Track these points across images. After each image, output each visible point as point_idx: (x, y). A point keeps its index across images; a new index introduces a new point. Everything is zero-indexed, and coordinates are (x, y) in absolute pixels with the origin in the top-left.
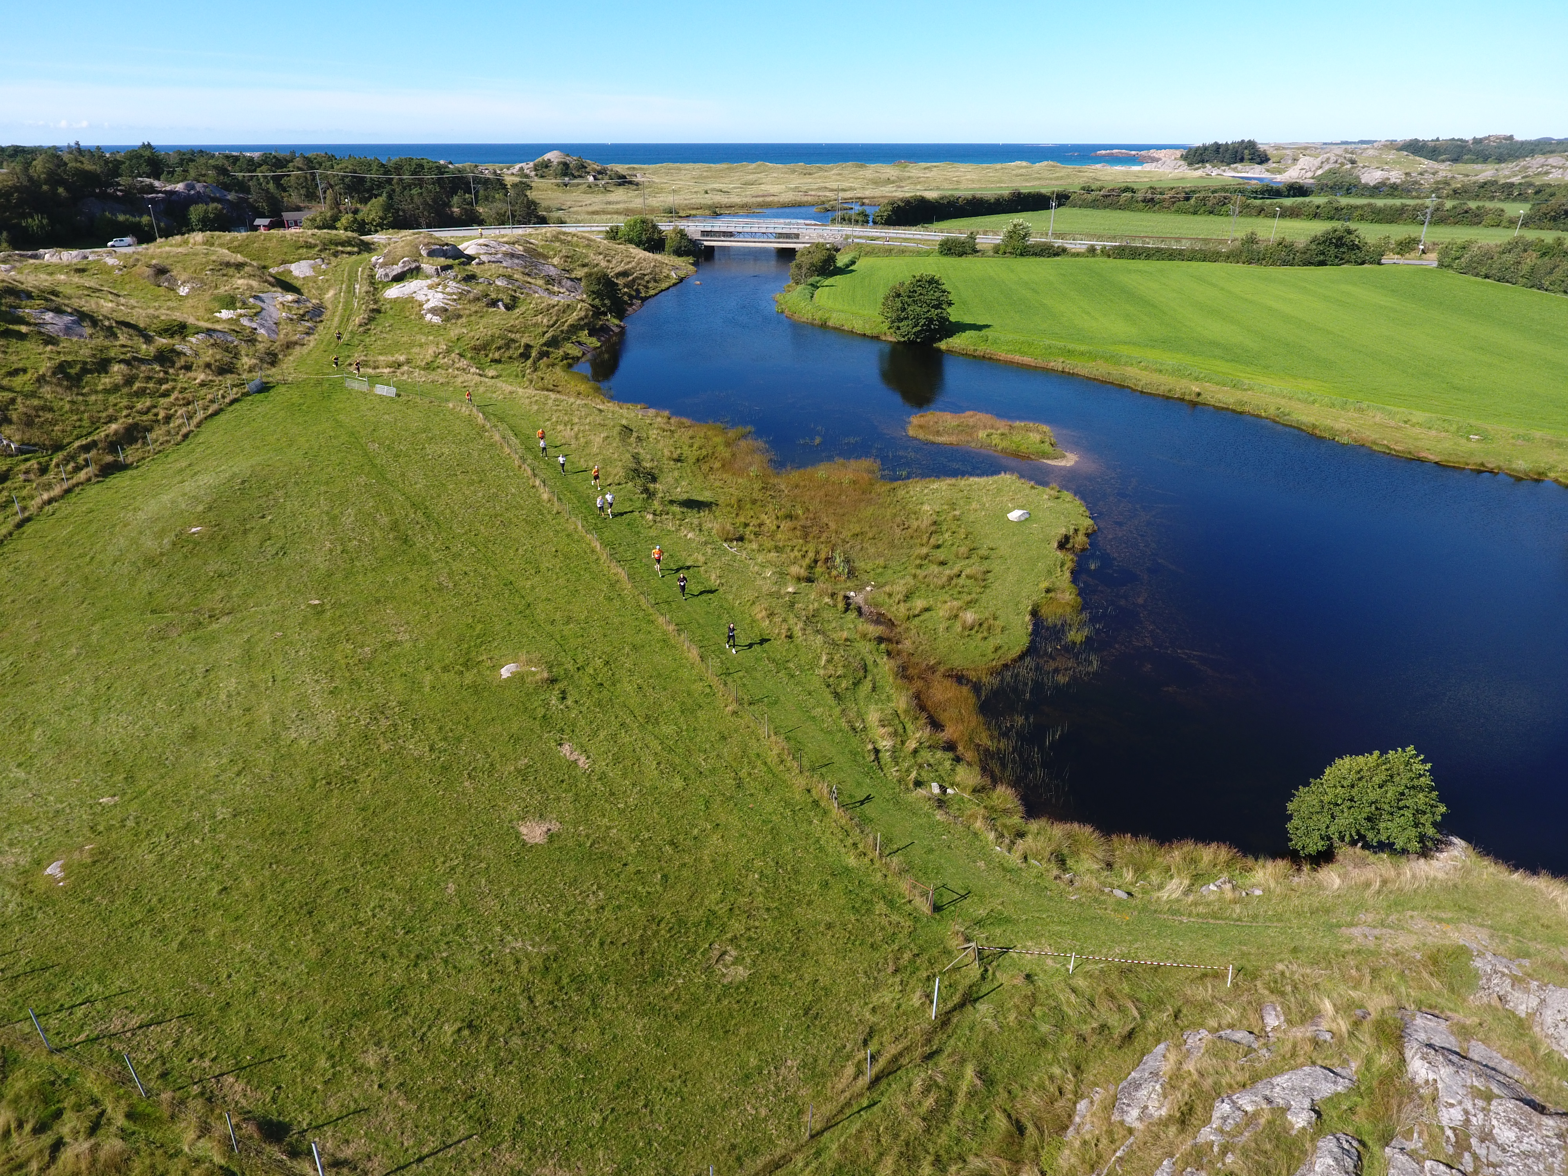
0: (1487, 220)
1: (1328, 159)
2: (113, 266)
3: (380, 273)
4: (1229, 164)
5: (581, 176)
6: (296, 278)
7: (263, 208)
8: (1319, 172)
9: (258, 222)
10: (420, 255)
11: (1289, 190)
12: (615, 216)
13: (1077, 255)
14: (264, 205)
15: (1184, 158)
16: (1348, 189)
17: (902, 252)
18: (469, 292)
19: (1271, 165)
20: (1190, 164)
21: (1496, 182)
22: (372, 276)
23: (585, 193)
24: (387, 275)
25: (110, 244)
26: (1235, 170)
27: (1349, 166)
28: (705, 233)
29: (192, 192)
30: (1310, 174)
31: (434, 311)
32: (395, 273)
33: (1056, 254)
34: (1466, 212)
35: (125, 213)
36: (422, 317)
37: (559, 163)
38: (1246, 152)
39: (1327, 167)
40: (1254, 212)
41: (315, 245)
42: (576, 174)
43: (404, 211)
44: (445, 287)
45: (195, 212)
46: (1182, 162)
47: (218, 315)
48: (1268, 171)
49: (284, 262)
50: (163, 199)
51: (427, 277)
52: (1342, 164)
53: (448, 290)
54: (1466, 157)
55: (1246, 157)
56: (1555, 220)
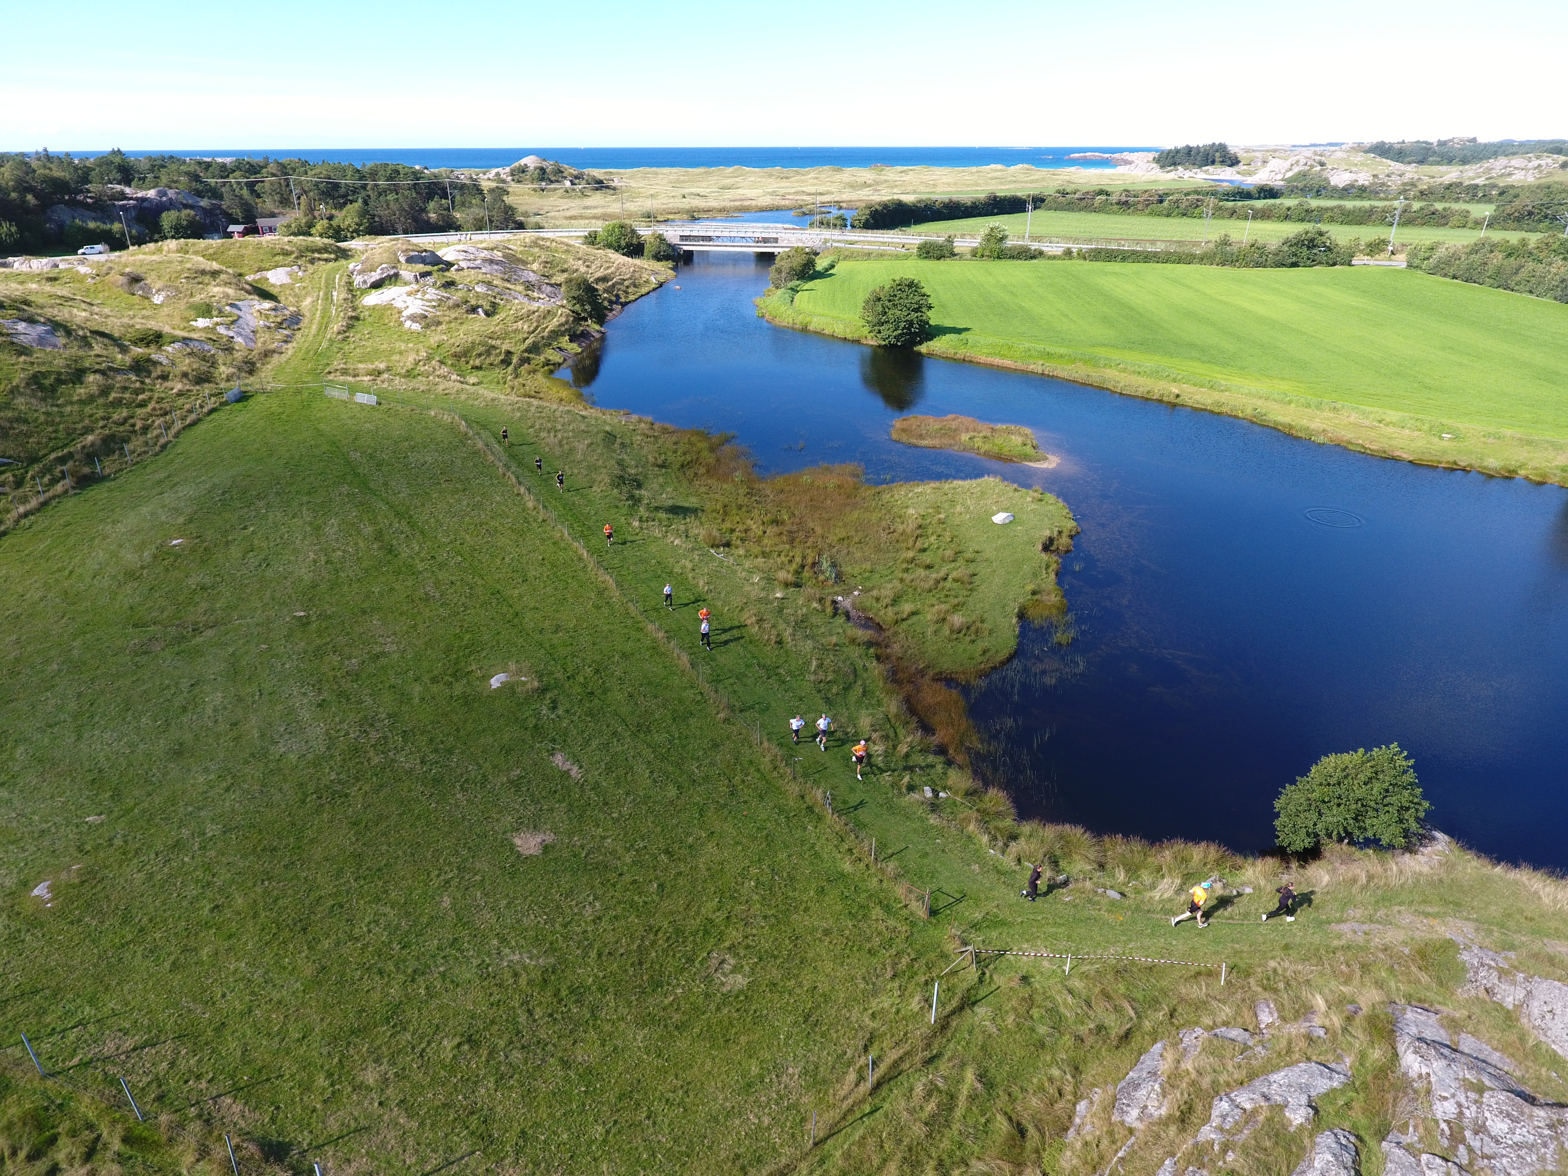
0: (1454, 221)
1: (1297, 162)
2: (85, 275)
3: (358, 280)
4: (1200, 167)
5: (557, 181)
6: (273, 285)
7: (237, 214)
8: (1289, 175)
9: (231, 228)
10: (399, 261)
11: (1260, 193)
12: (593, 221)
13: (1054, 257)
14: (238, 212)
15: (1157, 160)
16: (1318, 191)
17: (881, 256)
18: (448, 298)
19: (1241, 167)
20: (1162, 167)
21: (1461, 183)
22: (350, 283)
23: (561, 198)
24: (365, 282)
25: (80, 251)
26: (1206, 172)
27: (1319, 168)
28: (683, 238)
29: (164, 199)
30: (1280, 177)
31: (413, 318)
32: (373, 280)
33: (1033, 257)
34: (1433, 213)
35: (95, 219)
36: (401, 324)
37: (536, 168)
38: (1218, 154)
39: (1296, 169)
40: (1226, 214)
41: (292, 253)
42: (553, 178)
43: (380, 217)
44: (424, 293)
45: (168, 219)
46: (1155, 165)
47: (193, 323)
48: (1238, 173)
49: (260, 270)
50: (134, 207)
51: (406, 284)
52: (1312, 166)
53: (427, 297)
54: (1431, 159)
55: (1217, 159)
56: (1518, 221)
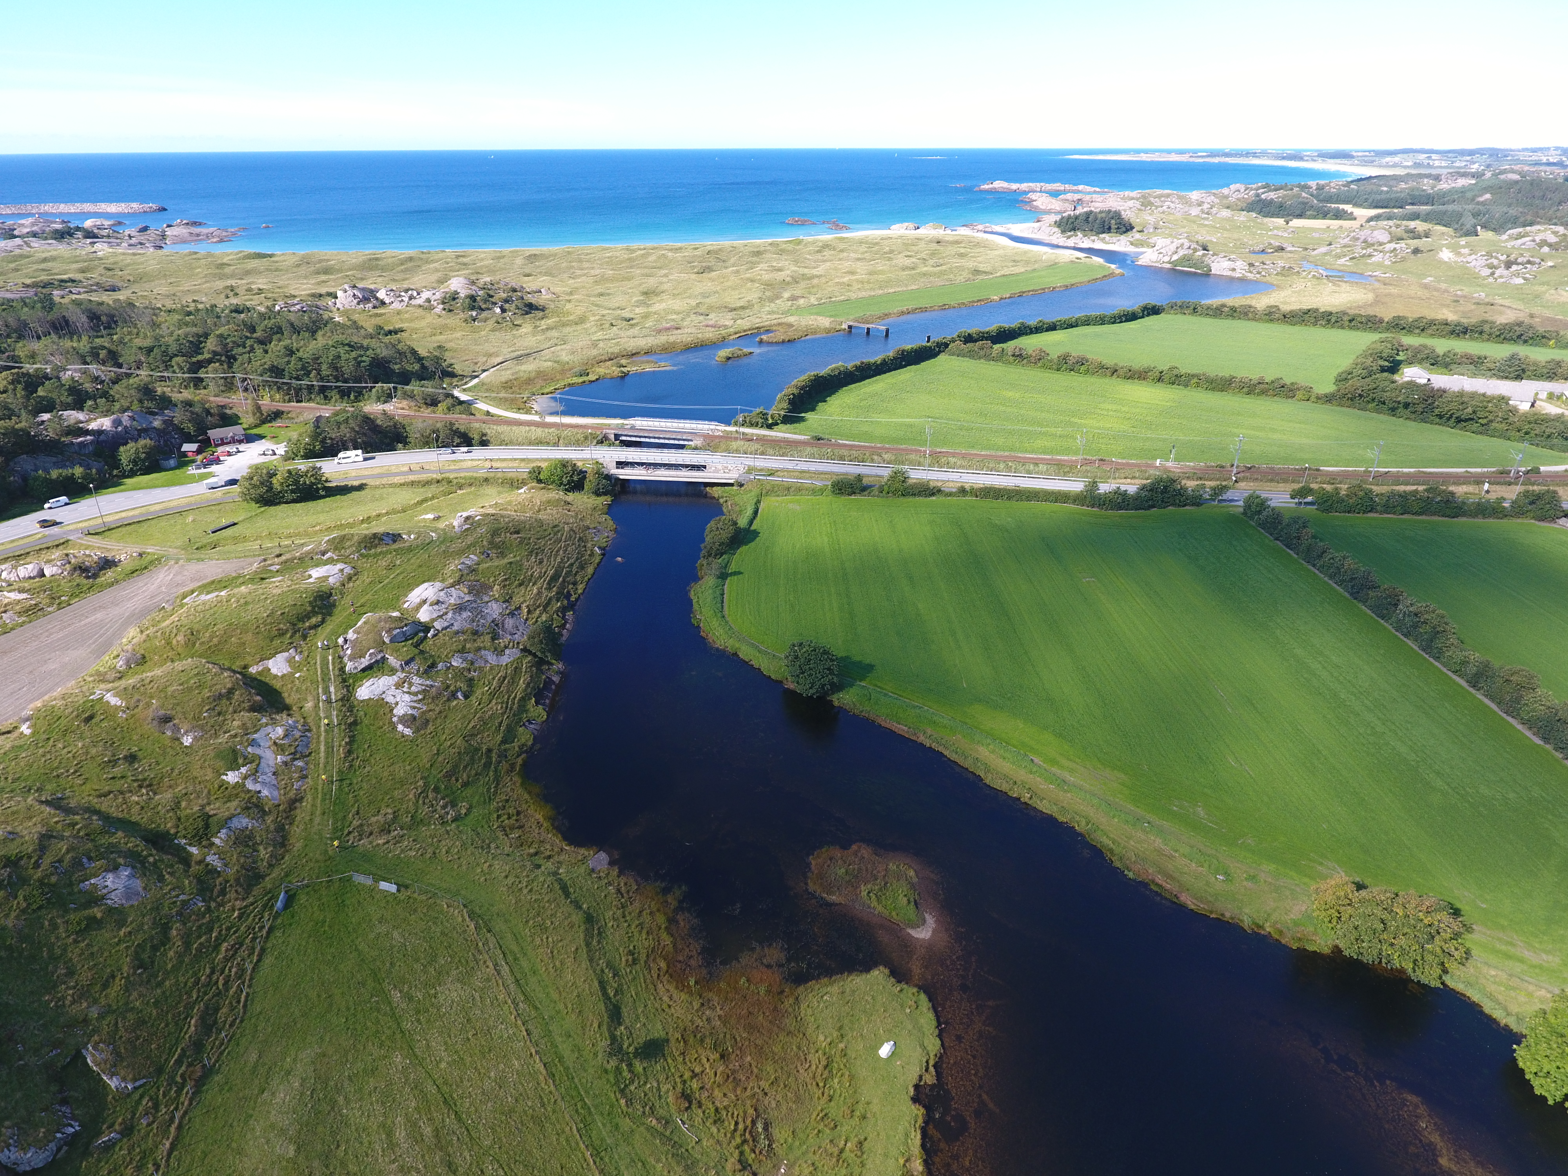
0: (1299, 395)
1: (1182, 245)
2: (117, 708)
3: (349, 666)
4: (1098, 233)
5: (489, 309)
6: (276, 676)
7: (189, 428)
9: (186, 447)
10: (384, 643)
12: (533, 428)
13: (950, 494)
15: (1059, 224)
17: (799, 490)
18: (432, 686)
19: (1136, 235)
20: (1063, 232)
22: (342, 669)
23: (493, 331)
24: (356, 668)
25: (46, 506)
26: (1103, 240)
27: (1201, 253)
28: (621, 464)
29: (120, 429)
30: (1167, 259)
31: (404, 720)
32: (363, 666)
33: (933, 494)
35: (57, 465)
36: (395, 728)
37: (467, 297)
38: (1113, 222)
39: (1181, 253)
42: (483, 306)
43: (331, 438)
44: (411, 684)
45: (126, 453)
46: (1056, 229)
47: (224, 777)
48: (1132, 244)
49: (262, 660)
50: (92, 442)
51: (393, 671)
52: (1195, 250)
53: (413, 689)
55: (1113, 226)
